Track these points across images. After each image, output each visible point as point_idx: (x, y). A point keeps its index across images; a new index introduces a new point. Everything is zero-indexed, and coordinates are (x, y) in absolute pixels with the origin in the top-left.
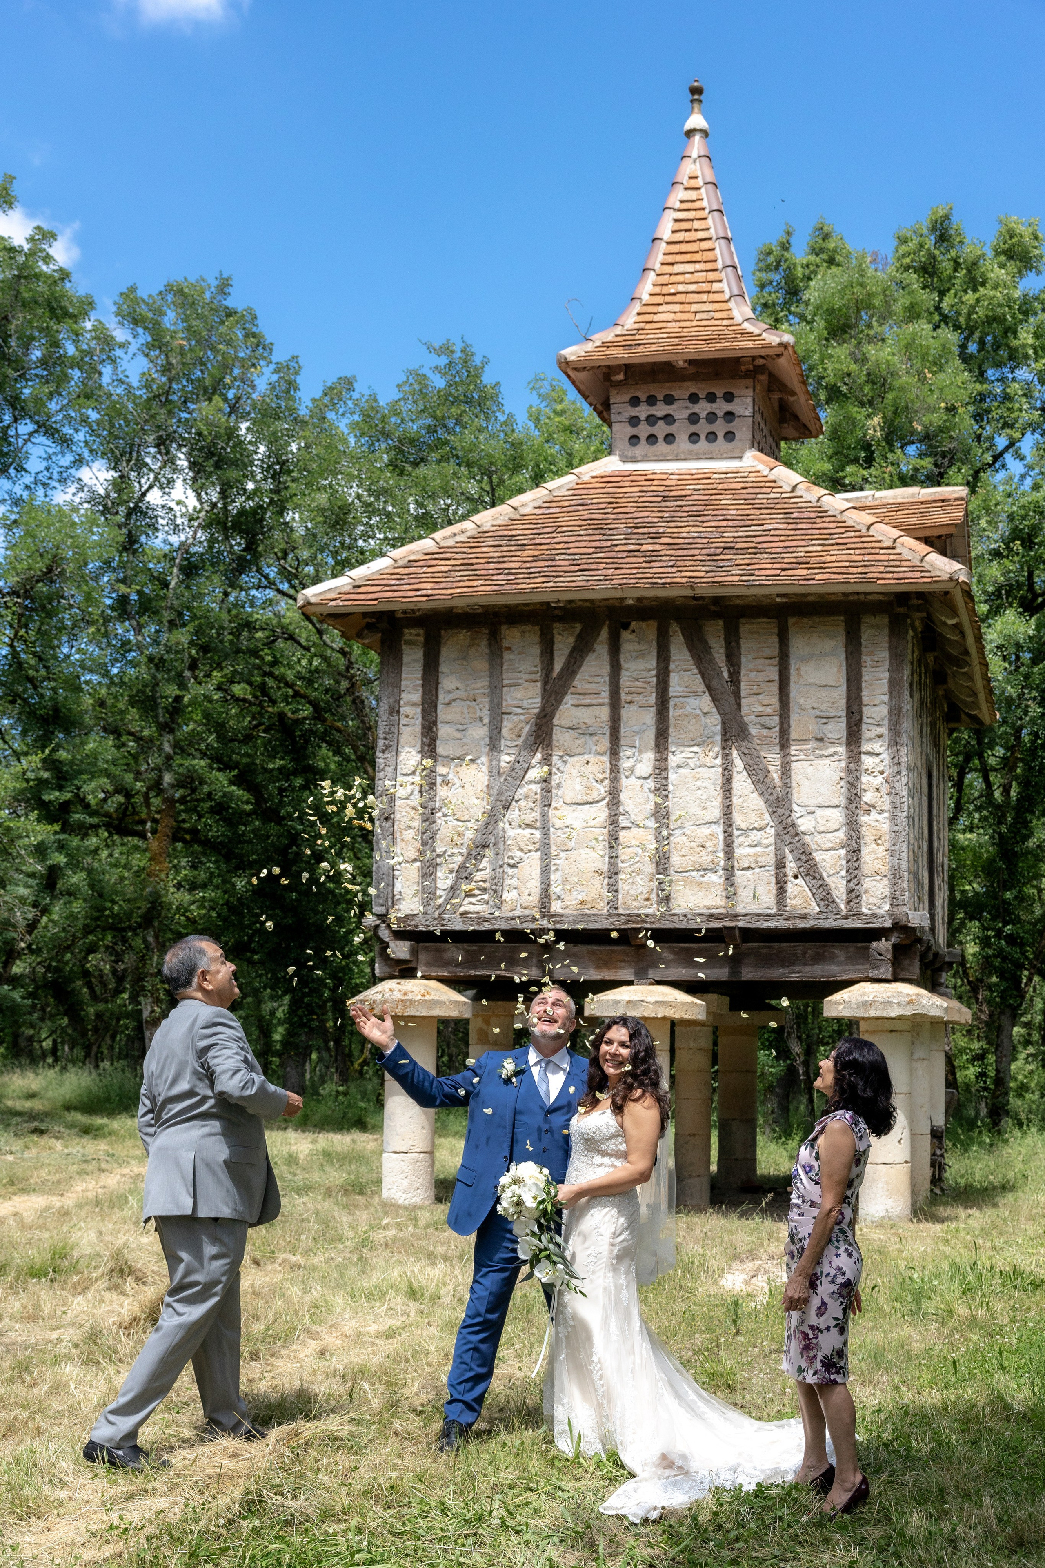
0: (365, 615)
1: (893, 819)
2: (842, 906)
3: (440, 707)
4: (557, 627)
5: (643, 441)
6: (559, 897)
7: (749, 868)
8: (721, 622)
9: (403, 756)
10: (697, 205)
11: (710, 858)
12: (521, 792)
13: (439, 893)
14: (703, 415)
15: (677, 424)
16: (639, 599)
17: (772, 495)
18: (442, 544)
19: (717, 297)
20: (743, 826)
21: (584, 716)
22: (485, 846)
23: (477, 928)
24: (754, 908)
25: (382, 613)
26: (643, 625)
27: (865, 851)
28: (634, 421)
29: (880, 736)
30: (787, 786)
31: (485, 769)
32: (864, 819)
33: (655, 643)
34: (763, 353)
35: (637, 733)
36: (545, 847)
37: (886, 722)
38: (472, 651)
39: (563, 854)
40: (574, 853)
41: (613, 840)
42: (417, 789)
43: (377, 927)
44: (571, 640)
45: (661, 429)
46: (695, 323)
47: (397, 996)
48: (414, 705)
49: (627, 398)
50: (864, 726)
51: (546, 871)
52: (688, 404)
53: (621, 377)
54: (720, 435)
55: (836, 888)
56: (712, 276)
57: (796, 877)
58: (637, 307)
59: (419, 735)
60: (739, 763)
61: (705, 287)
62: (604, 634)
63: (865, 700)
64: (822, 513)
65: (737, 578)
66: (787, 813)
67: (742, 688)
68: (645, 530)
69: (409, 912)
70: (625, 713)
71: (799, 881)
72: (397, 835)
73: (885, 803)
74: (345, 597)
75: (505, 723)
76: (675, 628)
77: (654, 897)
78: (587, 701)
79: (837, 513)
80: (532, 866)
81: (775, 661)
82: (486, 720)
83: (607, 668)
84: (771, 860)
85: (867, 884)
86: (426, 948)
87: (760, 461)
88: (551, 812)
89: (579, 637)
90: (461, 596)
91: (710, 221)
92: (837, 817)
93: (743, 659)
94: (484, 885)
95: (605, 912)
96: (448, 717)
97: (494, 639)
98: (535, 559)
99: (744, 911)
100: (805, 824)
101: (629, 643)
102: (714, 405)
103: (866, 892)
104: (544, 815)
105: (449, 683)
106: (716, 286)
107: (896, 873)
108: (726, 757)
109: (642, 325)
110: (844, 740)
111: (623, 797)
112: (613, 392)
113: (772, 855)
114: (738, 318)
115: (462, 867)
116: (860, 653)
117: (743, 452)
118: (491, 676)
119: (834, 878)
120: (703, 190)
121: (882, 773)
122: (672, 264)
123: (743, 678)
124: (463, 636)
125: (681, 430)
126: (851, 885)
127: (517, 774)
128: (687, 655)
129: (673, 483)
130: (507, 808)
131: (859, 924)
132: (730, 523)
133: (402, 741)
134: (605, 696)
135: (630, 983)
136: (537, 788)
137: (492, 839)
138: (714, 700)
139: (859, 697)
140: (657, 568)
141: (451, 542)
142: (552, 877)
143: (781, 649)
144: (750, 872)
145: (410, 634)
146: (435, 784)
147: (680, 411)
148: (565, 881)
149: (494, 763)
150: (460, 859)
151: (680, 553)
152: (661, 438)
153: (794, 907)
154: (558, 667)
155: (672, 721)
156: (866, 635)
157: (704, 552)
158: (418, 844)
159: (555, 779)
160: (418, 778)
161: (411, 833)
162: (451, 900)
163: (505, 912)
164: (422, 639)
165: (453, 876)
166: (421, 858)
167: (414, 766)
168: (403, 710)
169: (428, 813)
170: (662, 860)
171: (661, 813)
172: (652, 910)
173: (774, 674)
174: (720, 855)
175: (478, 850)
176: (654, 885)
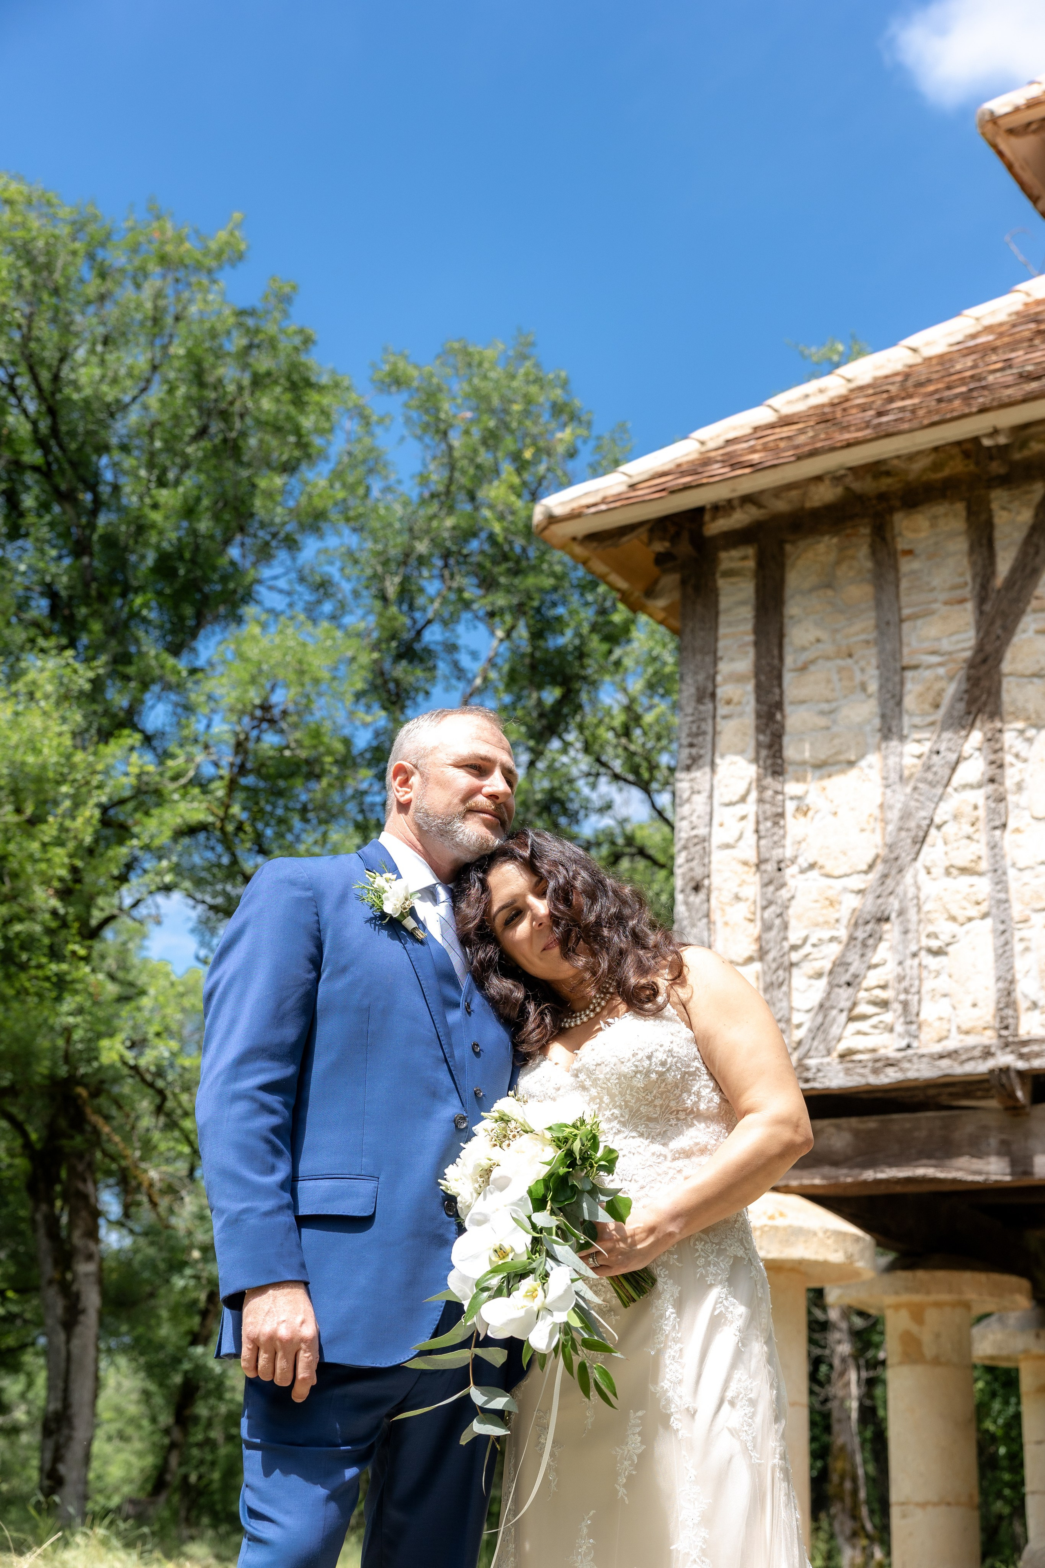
3: (788, 677)
4: (998, 498)
6: (1035, 1005)
9: (723, 773)
12: (945, 809)
13: (797, 1018)
18: (785, 411)
22: (882, 919)
31: (875, 774)
38: (842, 571)
39: (1036, 918)
42: (752, 827)
44: (1026, 516)
48: (739, 679)
51: (1004, 955)
59: (751, 731)
72: (717, 915)
75: (909, 686)
80: (976, 948)
82: (873, 687)
88: (1008, 839)
94: (882, 994)
96: (803, 693)
97: (881, 540)
104: (993, 846)
115: (841, 964)
118: (879, 604)
124: (824, 547)
127: (937, 775)
130: (919, 841)
133: (723, 741)
136: (978, 796)
137: (894, 904)
142: (1019, 965)
145: (729, 559)
146: (782, 815)
149: (892, 761)
150: (834, 950)
154: (1004, 566)
158: (755, 929)
159: (1011, 776)
160: (750, 807)
161: (742, 910)
162: (819, 1030)
163: (928, 1044)
164: (751, 564)
165: (823, 982)
166: (762, 954)
167: (741, 790)
168: (722, 692)
169: (772, 870)
175: (868, 928)
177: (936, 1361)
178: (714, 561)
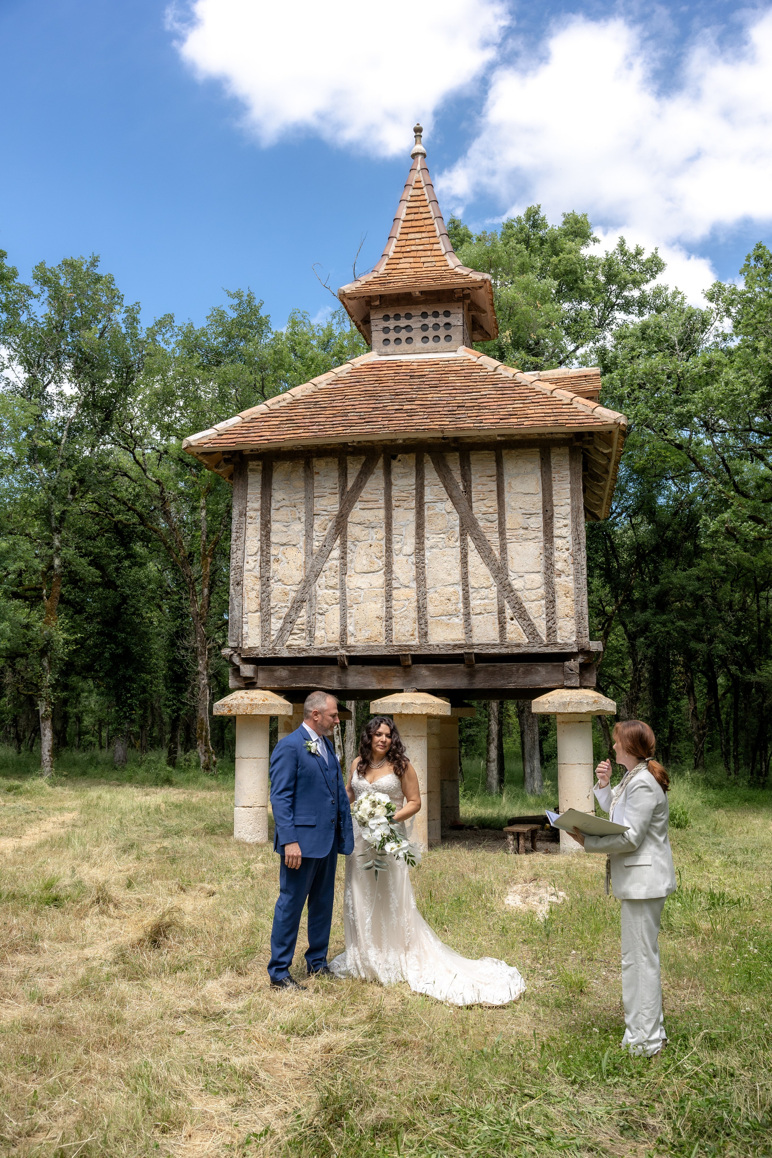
0: (224, 453)
1: (576, 580)
2: (544, 638)
3: (272, 512)
4: (349, 459)
5: (392, 342)
6: (353, 635)
7: (480, 613)
8: (458, 454)
9: (248, 543)
10: (421, 198)
11: (454, 607)
12: (327, 565)
13: (272, 633)
14: (431, 325)
15: (414, 331)
16: (406, 440)
17: (481, 374)
18: (272, 408)
19: (437, 253)
20: (476, 586)
21: (368, 515)
22: (303, 601)
23: (298, 655)
24: (484, 641)
25: (235, 452)
26: (406, 456)
27: (558, 601)
28: (386, 330)
29: (566, 526)
30: (504, 559)
31: (303, 551)
32: (557, 580)
33: (414, 468)
34: (470, 286)
35: (403, 526)
36: (343, 602)
37: (570, 516)
38: (293, 475)
39: (355, 606)
40: (362, 606)
41: (389, 597)
42: (258, 564)
43: (232, 655)
44: (359, 467)
45: (403, 335)
46: (424, 269)
48: (256, 510)
49: (381, 316)
50: (555, 519)
51: (344, 617)
52: (421, 319)
53: (377, 303)
54: (442, 338)
55: (540, 626)
56: (432, 240)
57: (512, 619)
58: (386, 260)
59: (259, 530)
60: (471, 545)
61: (429, 247)
62: (381, 462)
63: (555, 502)
64: (518, 384)
65: (472, 425)
66: (505, 577)
67: (473, 496)
68: (403, 397)
69: (252, 645)
70: (395, 513)
71: (515, 622)
72: (245, 595)
73: (571, 569)
74: (213, 442)
75: (315, 521)
76: (427, 458)
77: (416, 633)
78: (370, 506)
79: (527, 383)
80: (334, 614)
81: (494, 478)
82: (303, 519)
83: (382, 484)
84: (495, 608)
85: (560, 623)
86: (263, 669)
87: (469, 353)
88: (347, 578)
89: (364, 465)
90: (290, 439)
91: (430, 208)
92: (539, 579)
93: (473, 477)
94: (302, 627)
95: (384, 644)
96: (278, 518)
97: (308, 467)
98: (334, 416)
99: (477, 642)
100: (517, 584)
101: (397, 467)
102: (437, 319)
103: (560, 629)
104: (342, 580)
105: (278, 496)
106: (436, 246)
107: (579, 616)
108: (463, 541)
109: (390, 271)
110: (542, 528)
111: (395, 568)
112: (372, 312)
113: (496, 605)
114: (452, 265)
115: (288, 615)
116: (551, 472)
117: (457, 347)
118: (306, 491)
119: (538, 620)
120: (425, 189)
121: (568, 550)
122: (407, 234)
123: (473, 490)
124: (287, 465)
125: (417, 335)
126: (550, 624)
127: (324, 554)
128: (435, 475)
129: (416, 367)
130: (317, 576)
131: (556, 650)
132: (458, 391)
133: (249, 532)
134: (382, 503)
135: (401, 691)
136: (337, 563)
137: (307, 597)
138: (454, 504)
139: (551, 501)
140: (416, 420)
141: (277, 407)
142: (348, 621)
143: (498, 470)
144: (481, 616)
145: (252, 464)
146: (269, 561)
147: (416, 323)
148: (357, 623)
149: (308, 547)
150: (286, 610)
151: (430, 410)
152: (403, 340)
153: (511, 639)
154: (350, 484)
155: (426, 518)
156: (554, 460)
157: (445, 409)
158: (258, 601)
159: (349, 557)
160: (258, 557)
161: (253, 594)
162: (280, 637)
163: (317, 644)
164: (260, 468)
165: (281, 621)
166: (261, 609)
167: (255, 549)
168: (249, 513)
169: (265, 580)
170: (421, 609)
171: (420, 578)
172: (415, 642)
173: (494, 486)
174: (461, 605)
175: (298, 604)
176: (416, 625)
178: (247, 467)
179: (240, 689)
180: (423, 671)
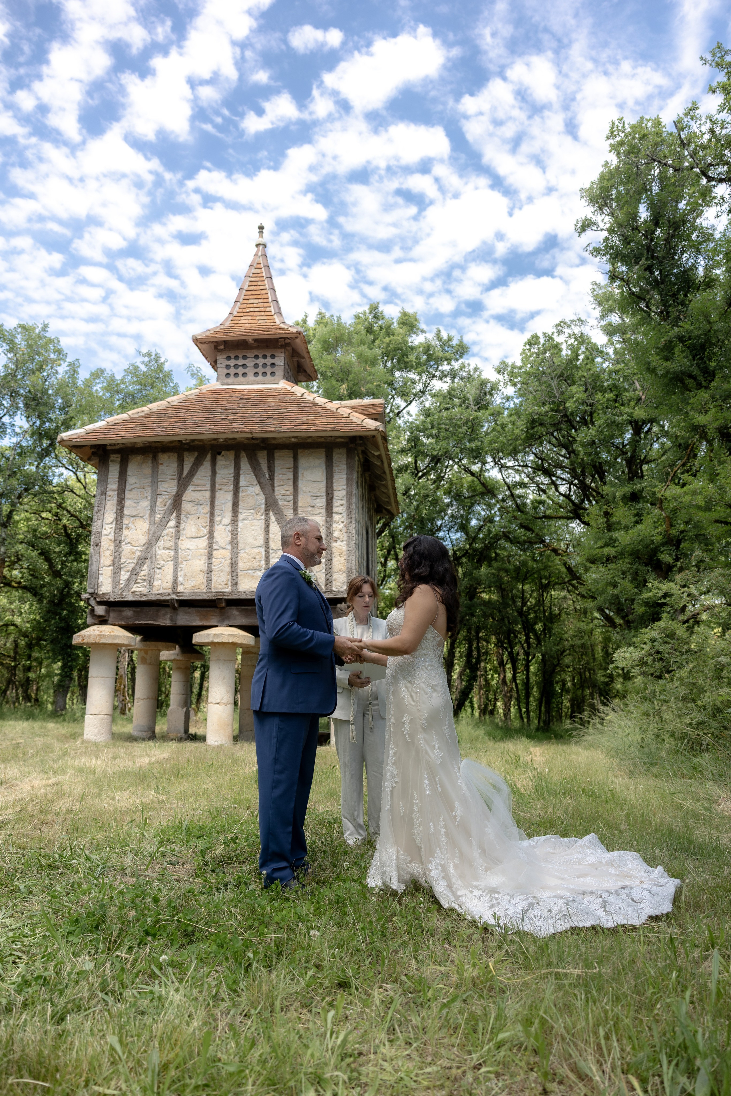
1: (348, 544)
3: (127, 492)
4: (186, 454)
5: (232, 376)
6: (182, 584)
8: (265, 452)
9: (106, 515)
11: (258, 564)
12: (165, 532)
13: (121, 582)
14: (261, 364)
15: (248, 368)
16: (226, 440)
17: (291, 397)
20: (275, 548)
21: (197, 495)
22: (146, 559)
23: (140, 599)
26: (228, 453)
27: (334, 560)
28: (228, 367)
29: (342, 505)
31: (147, 521)
32: (336, 544)
33: (233, 461)
34: (289, 336)
35: (223, 504)
36: (176, 560)
37: (345, 498)
38: (144, 466)
39: (184, 563)
40: (190, 562)
41: (210, 556)
42: (113, 531)
43: (89, 599)
44: (193, 460)
45: (240, 370)
47: (97, 633)
48: (113, 490)
49: (224, 356)
50: (334, 500)
51: (176, 570)
54: (269, 374)
59: (115, 505)
60: (273, 518)
62: (209, 457)
63: (335, 488)
67: (275, 482)
68: (230, 411)
69: (105, 592)
70: (218, 494)
72: (102, 553)
73: (344, 536)
74: (81, 437)
75: (158, 499)
76: (243, 454)
77: (229, 583)
78: (199, 489)
80: (169, 568)
81: (291, 470)
82: (149, 498)
83: (209, 473)
85: (335, 576)
86: (113, 610)
87: (287, 384)
88: (179, 542)
89: (197, 459)
90: (138, 437)
93: (276, 469)
94: (144, 578)
95: (205, 590)
96: (130, 496)
97: (155, 458)
98: (176, 422)
101: (221, 461)
103: (335, 580)
104: (176, 543)
105: (131, 480)
106: (268, 309)
107: (349, 571)
108: (267, 515)
110: (326, 506)
111: (215, 534)
112: (218, 354)
115: (134, 569)
116: (333, 466)
117: (279, 380)
118: (152, 477)
121: (343, 522)
123: (276, 478)
124: (139, 458)
125: (250, 371)
126: (328, 577)
127: (163, 524)
128: (248, 466)
129: (245, 393)
130: (157, 540)
131: (332, 596)
133: (107, 507)
134: (208, 486)
135: (215, 626)
136: (173, 530)
137: (149, 555)
138: (262, 488)
139: (332, 487)
140: (235, 425)
141: (136, 416)
142: (179, 574)
143: (294, 464)
145: (113, 457)
146: (122, 528)
148: (185, 575)
149: (152, 518)
150: (133, 565)
151: (247, 420)
152: (240, 375)
154: (185, 472)
155: (240, 498)
156: (335, 458)
157: (259, 420)
158: (112, 558)
159: (182, 526)
160: (113, 526)
161: (108, 553)
162: (127, 585)
163: (155, 591)
164: (119, 460)
165: (129, 573)
166: (113, 564)
167: (111, 520)
168: (109, 493)
169: (118, 543)
170: (234, 565)
171: (234, 542)
172: (228, 589)
173: (291, 476)
174: (263, 562)
175: (142, 560)
176: (230, 577)
177: (150, 664)
178: (109, 457)
179: (95, 624)
180: (234, 612)
